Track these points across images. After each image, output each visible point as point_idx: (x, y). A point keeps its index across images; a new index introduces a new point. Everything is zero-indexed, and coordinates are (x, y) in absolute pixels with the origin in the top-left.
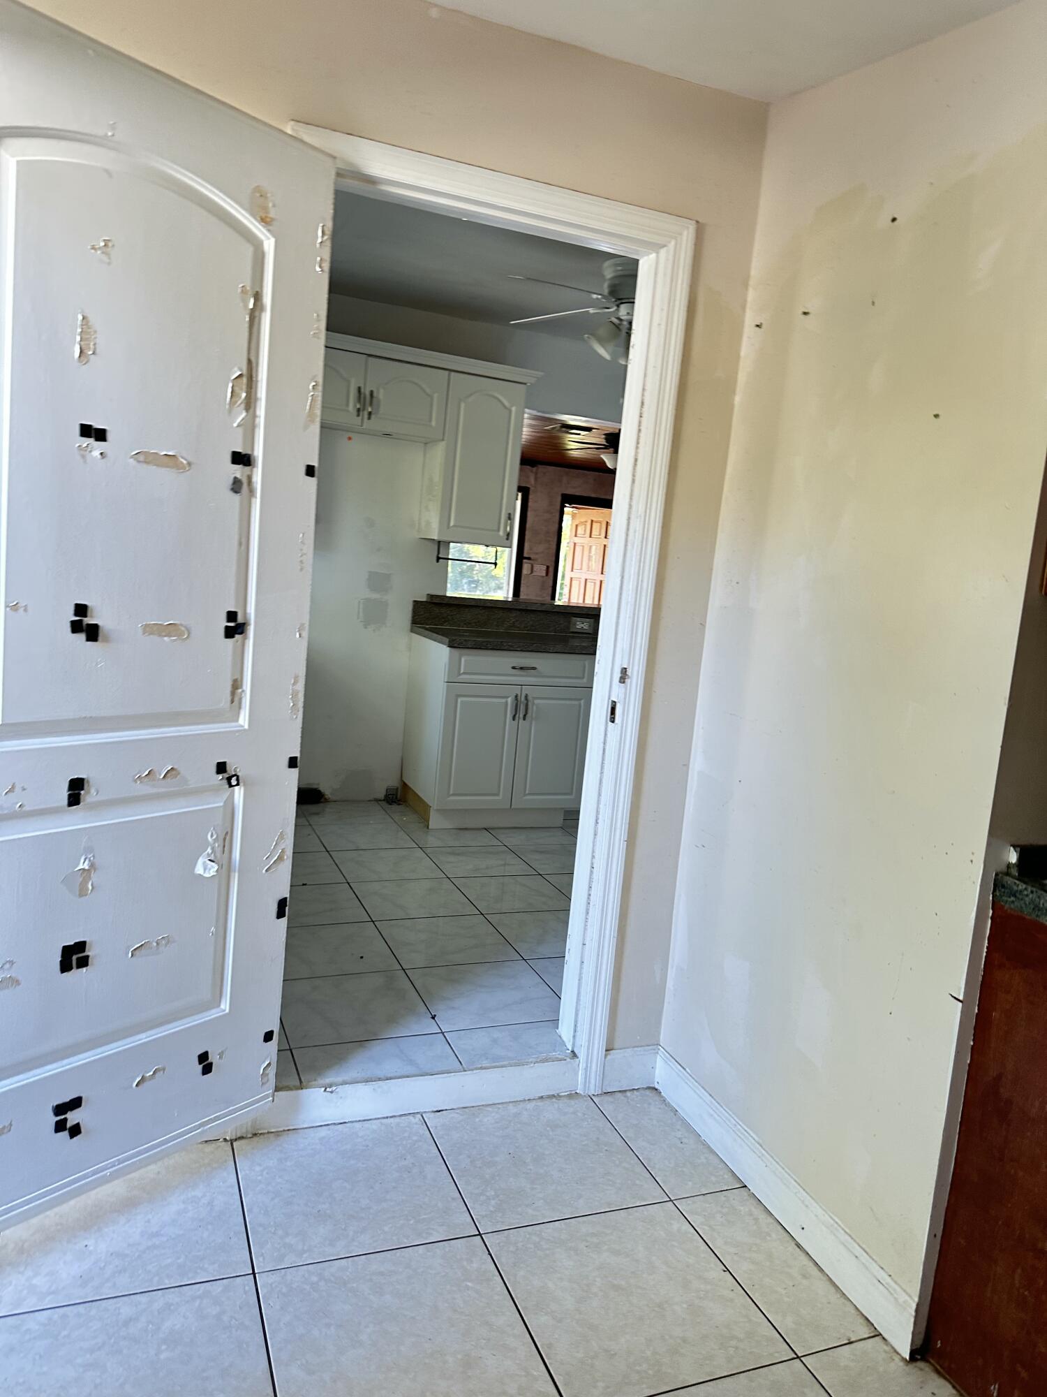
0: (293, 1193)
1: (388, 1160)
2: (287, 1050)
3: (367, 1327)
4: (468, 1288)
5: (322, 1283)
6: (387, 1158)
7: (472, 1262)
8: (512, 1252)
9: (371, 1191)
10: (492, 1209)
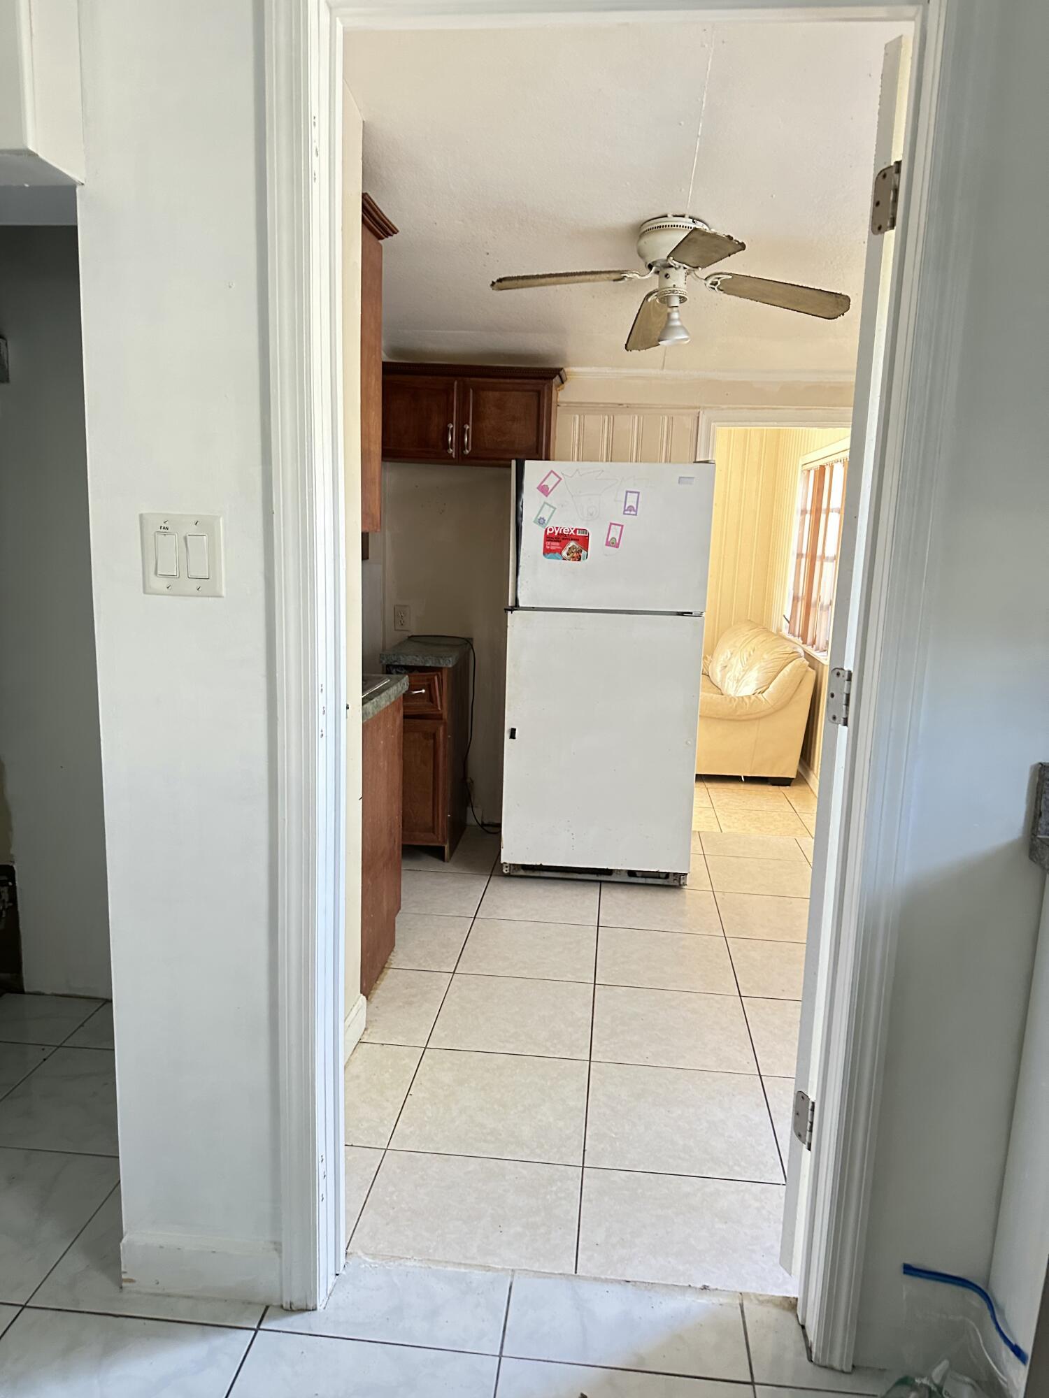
0: (750, 1247)
1: (640, 1259)
2: (758, 1384)
3: (702, 1129)
4: (616, 1134)
5: (731, 1163)
6: (640, 1261)
7: (603, 1149)
8: (565, 1147)
9: (669, 1230)
10: (559, 1184)
